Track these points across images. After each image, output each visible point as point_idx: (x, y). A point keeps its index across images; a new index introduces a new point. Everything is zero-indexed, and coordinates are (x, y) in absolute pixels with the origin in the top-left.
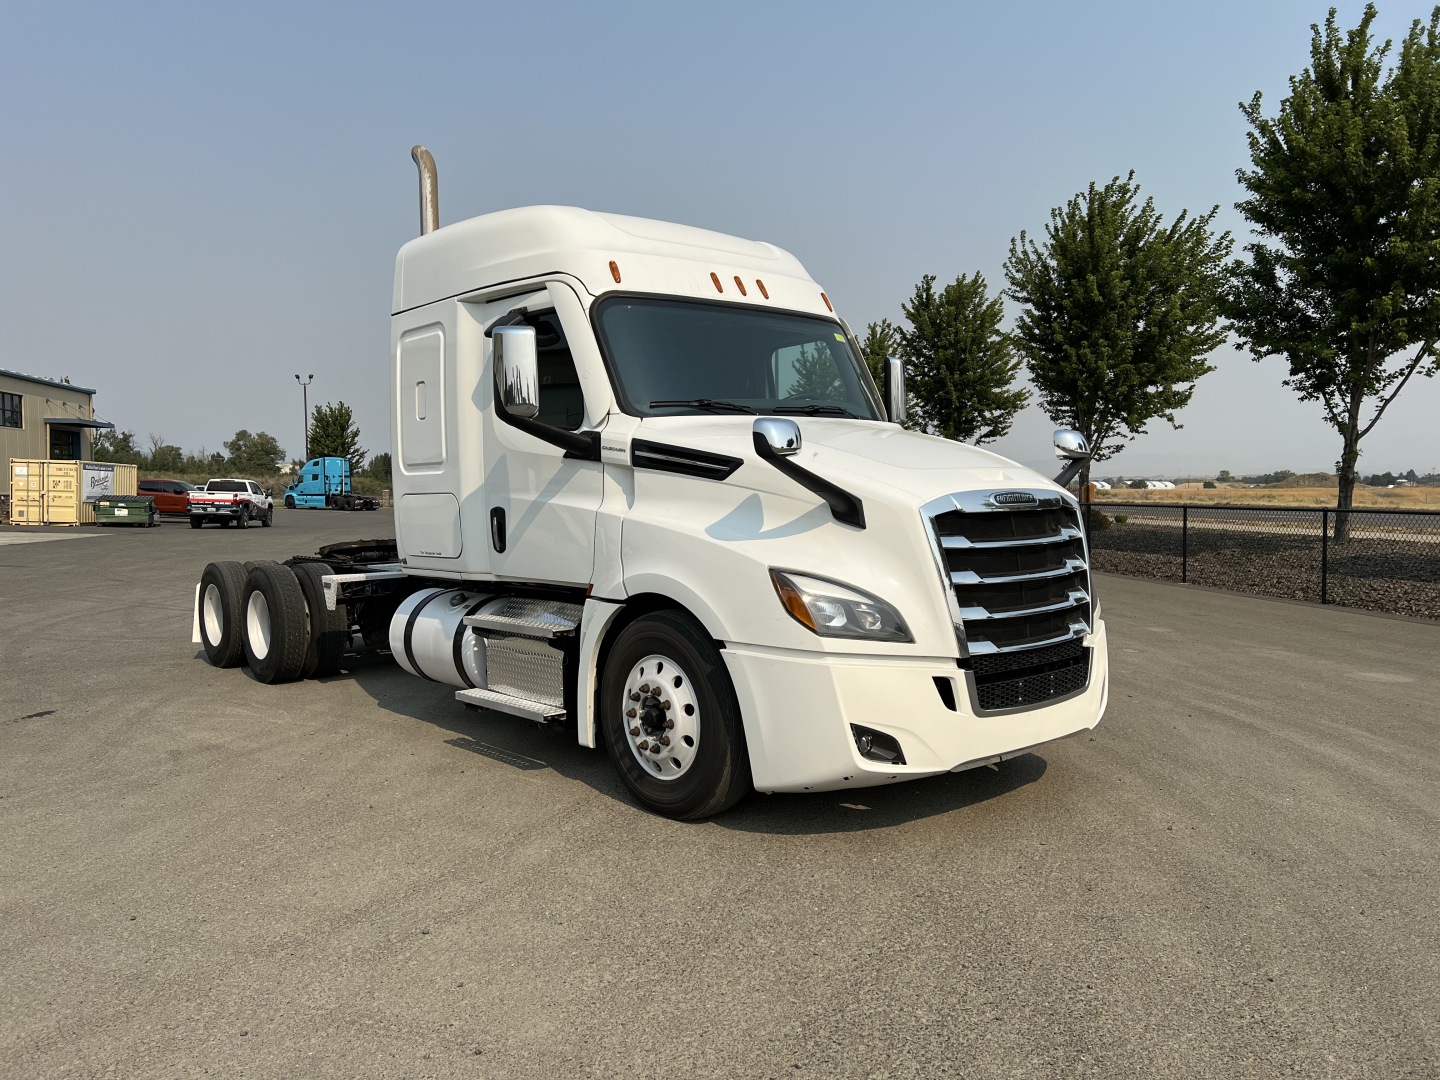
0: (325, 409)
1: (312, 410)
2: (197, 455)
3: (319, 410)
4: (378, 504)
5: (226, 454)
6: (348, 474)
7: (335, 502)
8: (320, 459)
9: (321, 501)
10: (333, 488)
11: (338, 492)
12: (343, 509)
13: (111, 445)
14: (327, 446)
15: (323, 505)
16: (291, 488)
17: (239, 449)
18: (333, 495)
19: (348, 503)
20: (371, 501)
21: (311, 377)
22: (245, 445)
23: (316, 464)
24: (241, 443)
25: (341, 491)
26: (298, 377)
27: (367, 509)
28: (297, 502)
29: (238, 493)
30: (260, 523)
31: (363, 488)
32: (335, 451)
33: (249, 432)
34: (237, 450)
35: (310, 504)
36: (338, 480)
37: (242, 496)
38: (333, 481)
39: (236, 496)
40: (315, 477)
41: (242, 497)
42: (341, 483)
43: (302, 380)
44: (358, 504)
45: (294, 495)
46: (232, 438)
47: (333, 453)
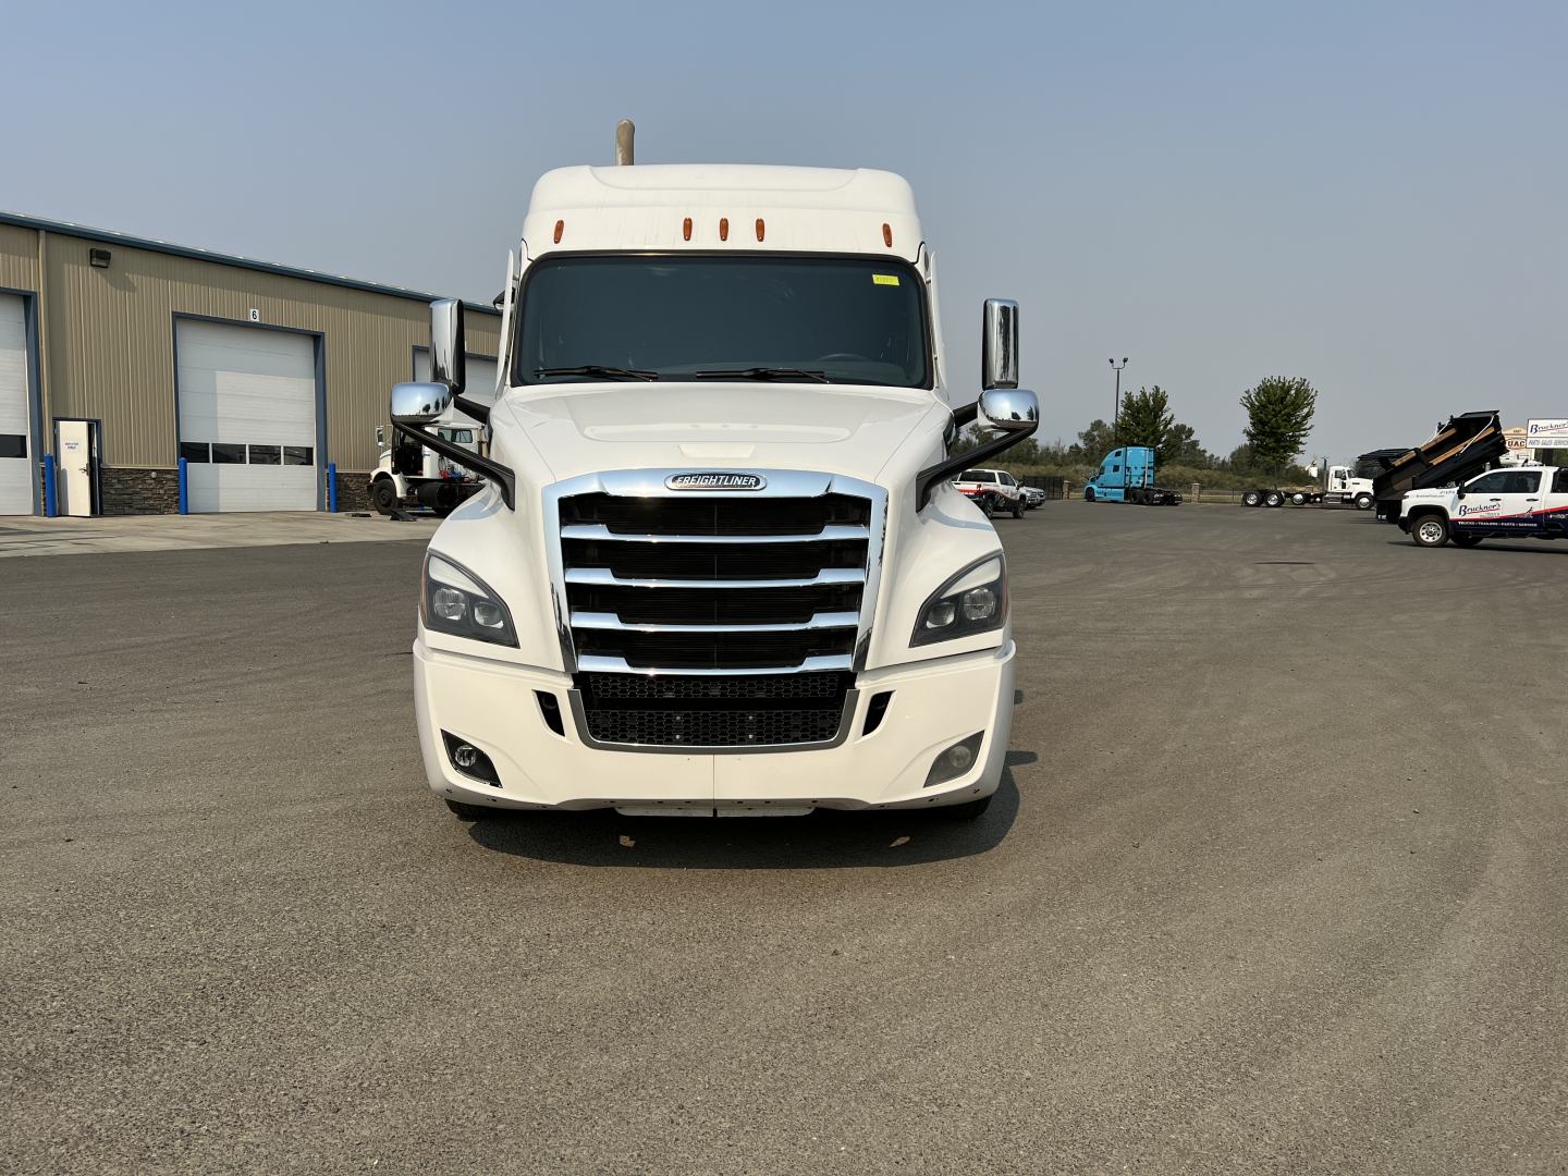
0: (1136, 395)
1: (1122, 397)
2: (1052, 445)
3: (1129, 396)
4: (1180, 499)
5: (1081, 444)
6: (1152, 465)
7: (1134, 496)
8: (1122, 449)
9: (1119, 494)
10: (1134, 480)
11: (1140, 485)
12: (1141, 503)
13: (977, 437)
14: (1137, 436)
15: (1121, 498)
16: (1093, 480)
17: (1093, 439)
18: (1135, 488)
19: (1147, 497)
20: (1172, 496)
21: (1125, 360)
22: (1099, 436)
23: (1118, 454)
24: (1095, 433)
25: (1143, 484)
26: (1112, 361)
27: (1169, 504)
28: (1097, 495)
29: (982, 483)
30: (1011, 514)
31: (1210, 482)
32: (1145, 440)
33: (1104, 421)
34: (1091, 440)
35: (1109, 498)
36: (1140, 472)
37: (987, 486)
38: (1134, 472)
39: (980, 486)
40: (1116, 469)
41: (986, 488)
42: (1144, 476)
43: (1116, 365)
44: (1158, 499)
45: (1095, 487)
46: (1086, 428)
47: (1142, 442)
